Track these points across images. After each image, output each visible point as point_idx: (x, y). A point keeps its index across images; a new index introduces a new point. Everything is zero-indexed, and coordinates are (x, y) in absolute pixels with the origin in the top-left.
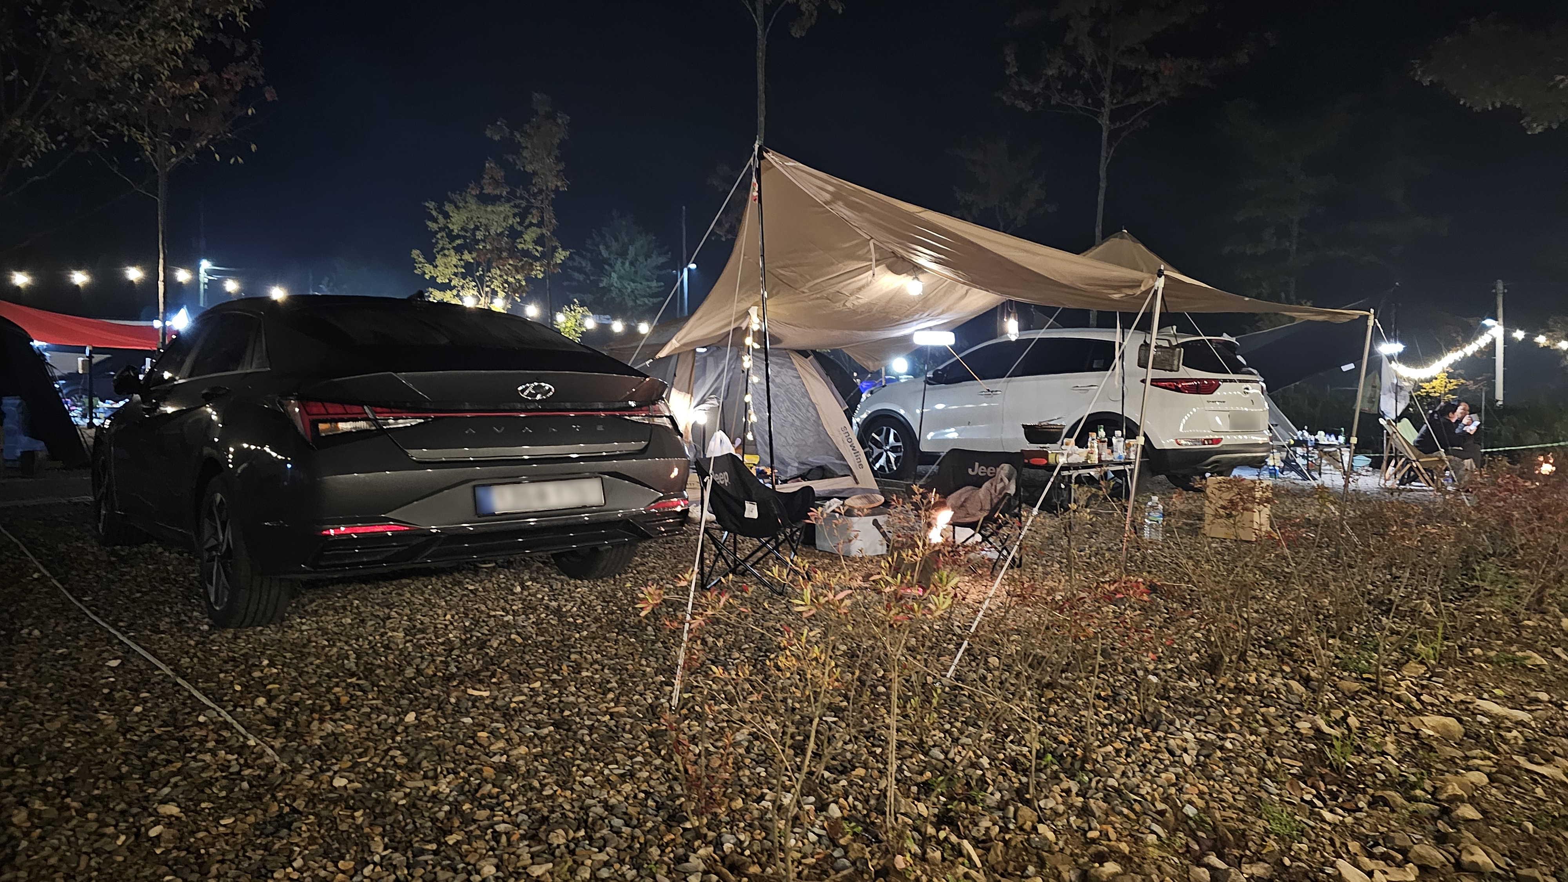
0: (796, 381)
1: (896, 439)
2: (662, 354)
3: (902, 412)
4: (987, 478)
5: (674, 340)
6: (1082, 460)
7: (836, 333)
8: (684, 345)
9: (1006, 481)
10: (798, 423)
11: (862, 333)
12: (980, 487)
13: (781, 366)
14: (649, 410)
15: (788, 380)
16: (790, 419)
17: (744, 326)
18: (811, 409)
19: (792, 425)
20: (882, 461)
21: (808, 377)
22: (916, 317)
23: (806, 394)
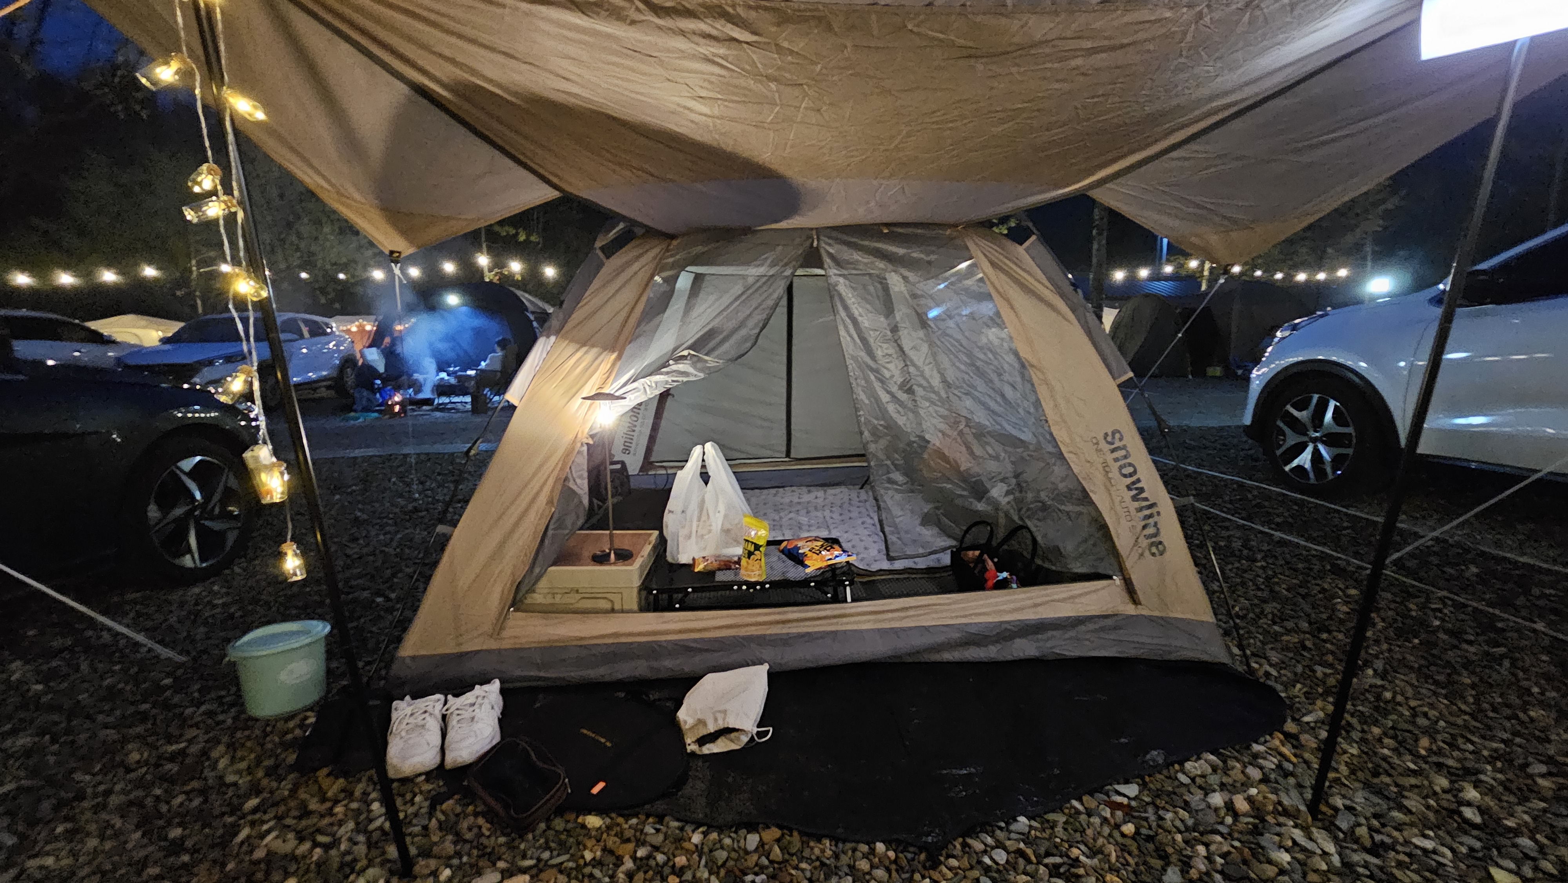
1: (1339, 420)
20: (1303, 459)
21: (1018, 297)
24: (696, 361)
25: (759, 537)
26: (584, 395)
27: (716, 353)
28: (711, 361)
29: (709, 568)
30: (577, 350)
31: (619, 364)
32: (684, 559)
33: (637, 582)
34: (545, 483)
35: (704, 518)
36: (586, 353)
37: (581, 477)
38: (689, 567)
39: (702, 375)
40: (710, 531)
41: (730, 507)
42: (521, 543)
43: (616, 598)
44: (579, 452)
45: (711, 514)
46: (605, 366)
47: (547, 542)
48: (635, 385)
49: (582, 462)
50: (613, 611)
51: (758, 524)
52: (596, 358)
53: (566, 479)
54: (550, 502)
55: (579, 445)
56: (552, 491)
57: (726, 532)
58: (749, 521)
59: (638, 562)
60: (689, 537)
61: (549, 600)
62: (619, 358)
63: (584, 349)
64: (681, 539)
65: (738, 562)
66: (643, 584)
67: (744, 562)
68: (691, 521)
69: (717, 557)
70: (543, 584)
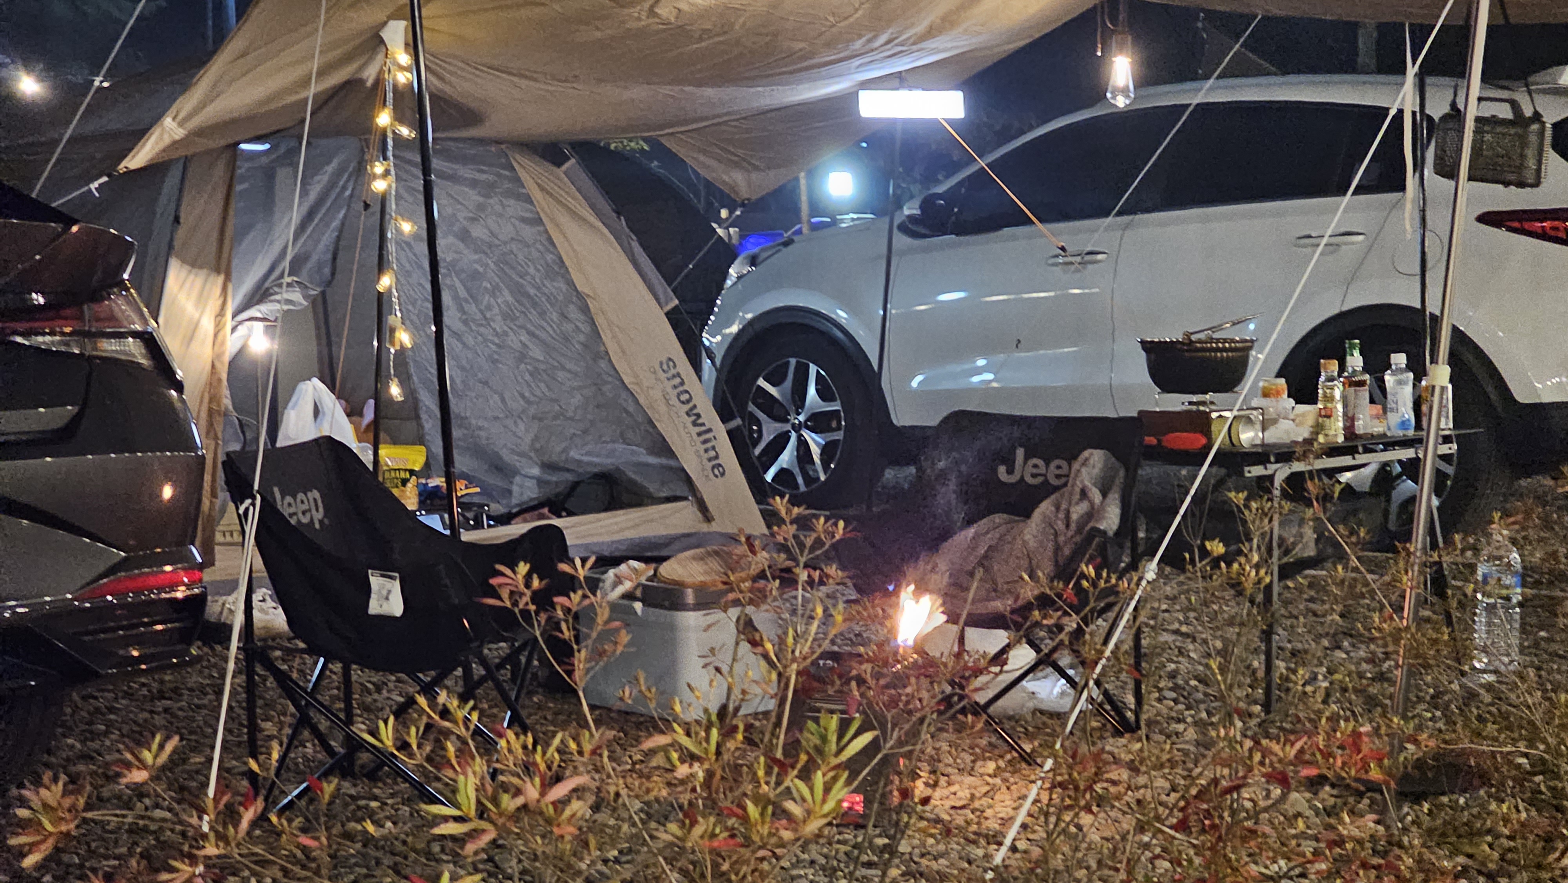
0: (528, 232)
1: (824, 393)
2: (137, 160)
3: (841, 315)
4: (1045, 490)
5: (168, 121)
6: (1302, 433)
7: (637, 93)
8: (200, 133)
9: (1096, 495)
10: (536, 352)
11: (709, 92)
12: (1027, 514)
13: (487, 190)
14: (80, 317)
15: (506, 231)
16: (513, 340)
17: (370, 74)
18: (573, 312)
19: (522, 357)
20: (786, 458)
21: (564, 219)
22: (858, 44)
23: (559, 270)
36: (198, 274)
39: (306, 304)
52: (207, 280)
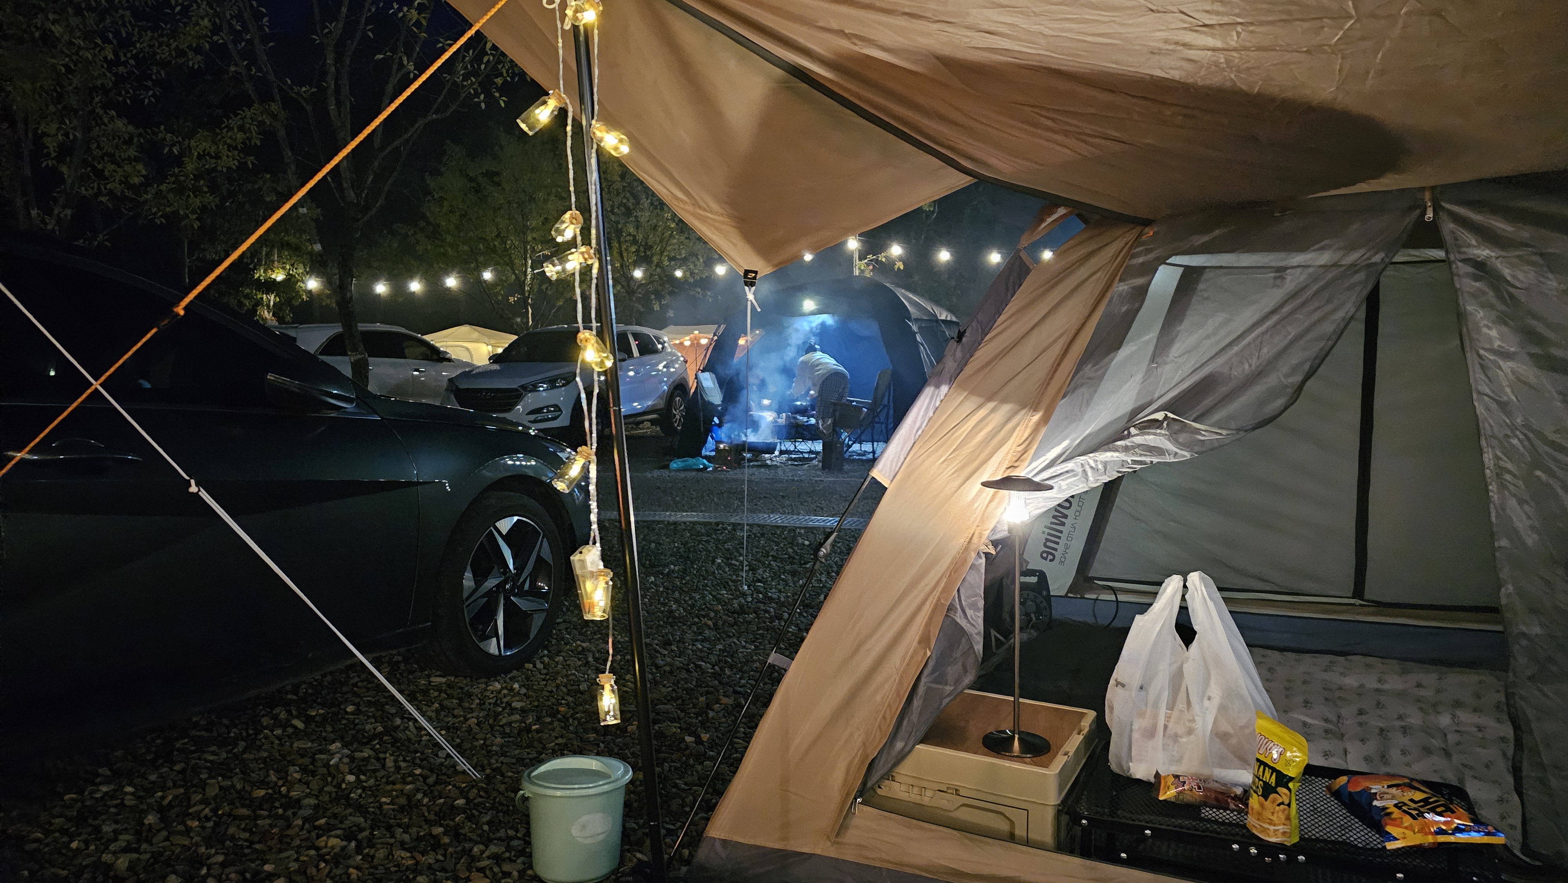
24: (1176, 430)
25: (1288, 763)
26: (985, 478)
27: (1217, 416)
28: (1206, 432)
29: (1188, 798)
30: (980, 407)
31: (1043, 431)
32: (1140, 770)
33: (1053, 798)
34: (919, 609)
35: (1181, 705)
36: (993, 411)
37: (973, 606)
38: (1150, 787)
39: (1187, 455)
40: (1190, 732)
41: (1230, 694)
42: (878, 698)
43: (1019, 818)
44: (973, 566)
45: (1194, 699)
46: (1022, 432)
47: (917, 703)
48: (1070, 465)
49: (978, 581)
50: (1011, 838)
51: (1286, 736)
52: (1008, 420)
53: (951, 608)
54: (924, 640)
55: (973, 555)
56: (928, 624)
57: (1221, 736)
58: (1266, 725)
59: (1060, 761)
60: (1150, 733)
61: (913, 796)
62: (1045, 420)
63: (991, 405)
64: (1136, 736)
65: (1244, 798)
66: (1064, 802)
67: (1254, 801)
68: (1156, 705)
69: (1202, 782)
70: (905, 769)
